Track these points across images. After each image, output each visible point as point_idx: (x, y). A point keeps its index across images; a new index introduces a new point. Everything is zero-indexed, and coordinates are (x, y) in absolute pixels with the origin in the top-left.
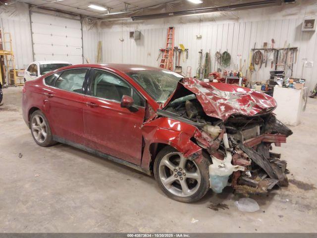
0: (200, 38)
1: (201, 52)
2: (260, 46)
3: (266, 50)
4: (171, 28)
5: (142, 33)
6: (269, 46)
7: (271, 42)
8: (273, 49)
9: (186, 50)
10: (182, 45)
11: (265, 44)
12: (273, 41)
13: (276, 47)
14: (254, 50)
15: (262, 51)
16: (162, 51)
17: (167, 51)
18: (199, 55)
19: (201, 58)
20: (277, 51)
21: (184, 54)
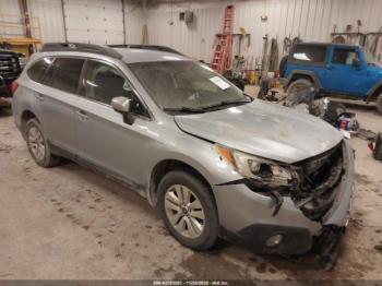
0: (265, 19)
1: (266, 38)
2: (341, 30)
3: (350, 35)
4: (230, 7)
5: (195, 13)
6: (354, 30)
7: (356, 24)
8: (359, 34)
9: (248, 35)
10: (242, 30)
11: (349, 27)
12: (359, 23)
13: (363, 30)
14: (333, 35)
15: (345, 37)
16: (219, 36)
17: (225, 37)
18: (263, 41)
19: (266, 45)
20: (364, 37)
21: (246, 40)
